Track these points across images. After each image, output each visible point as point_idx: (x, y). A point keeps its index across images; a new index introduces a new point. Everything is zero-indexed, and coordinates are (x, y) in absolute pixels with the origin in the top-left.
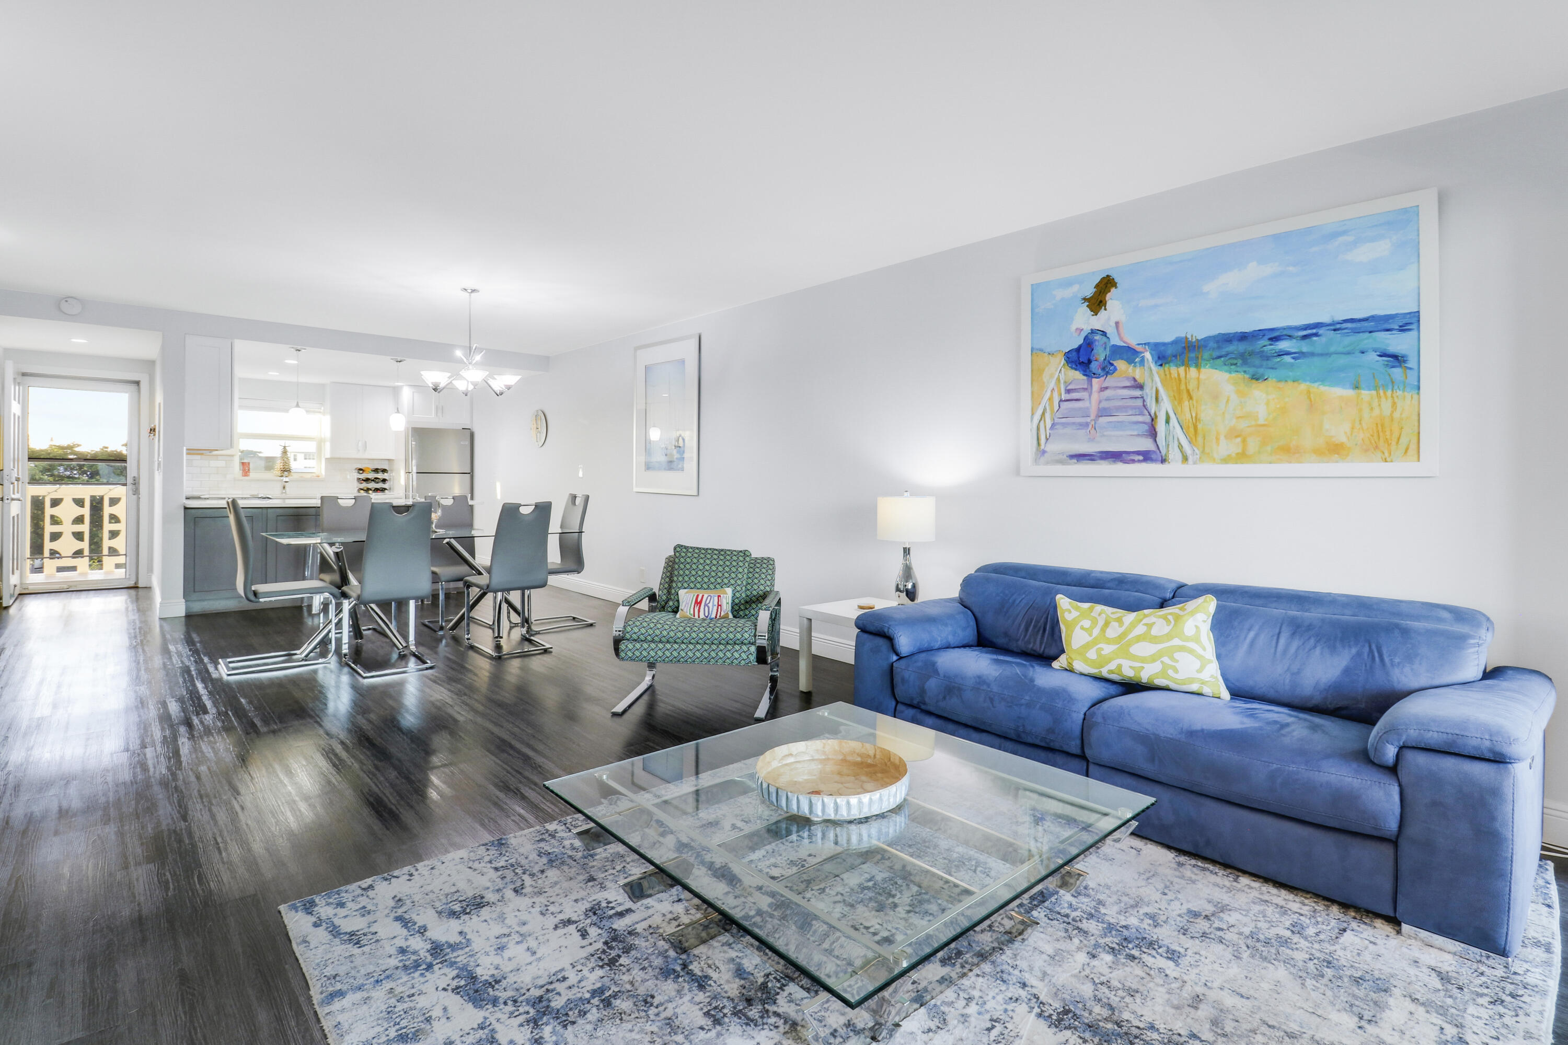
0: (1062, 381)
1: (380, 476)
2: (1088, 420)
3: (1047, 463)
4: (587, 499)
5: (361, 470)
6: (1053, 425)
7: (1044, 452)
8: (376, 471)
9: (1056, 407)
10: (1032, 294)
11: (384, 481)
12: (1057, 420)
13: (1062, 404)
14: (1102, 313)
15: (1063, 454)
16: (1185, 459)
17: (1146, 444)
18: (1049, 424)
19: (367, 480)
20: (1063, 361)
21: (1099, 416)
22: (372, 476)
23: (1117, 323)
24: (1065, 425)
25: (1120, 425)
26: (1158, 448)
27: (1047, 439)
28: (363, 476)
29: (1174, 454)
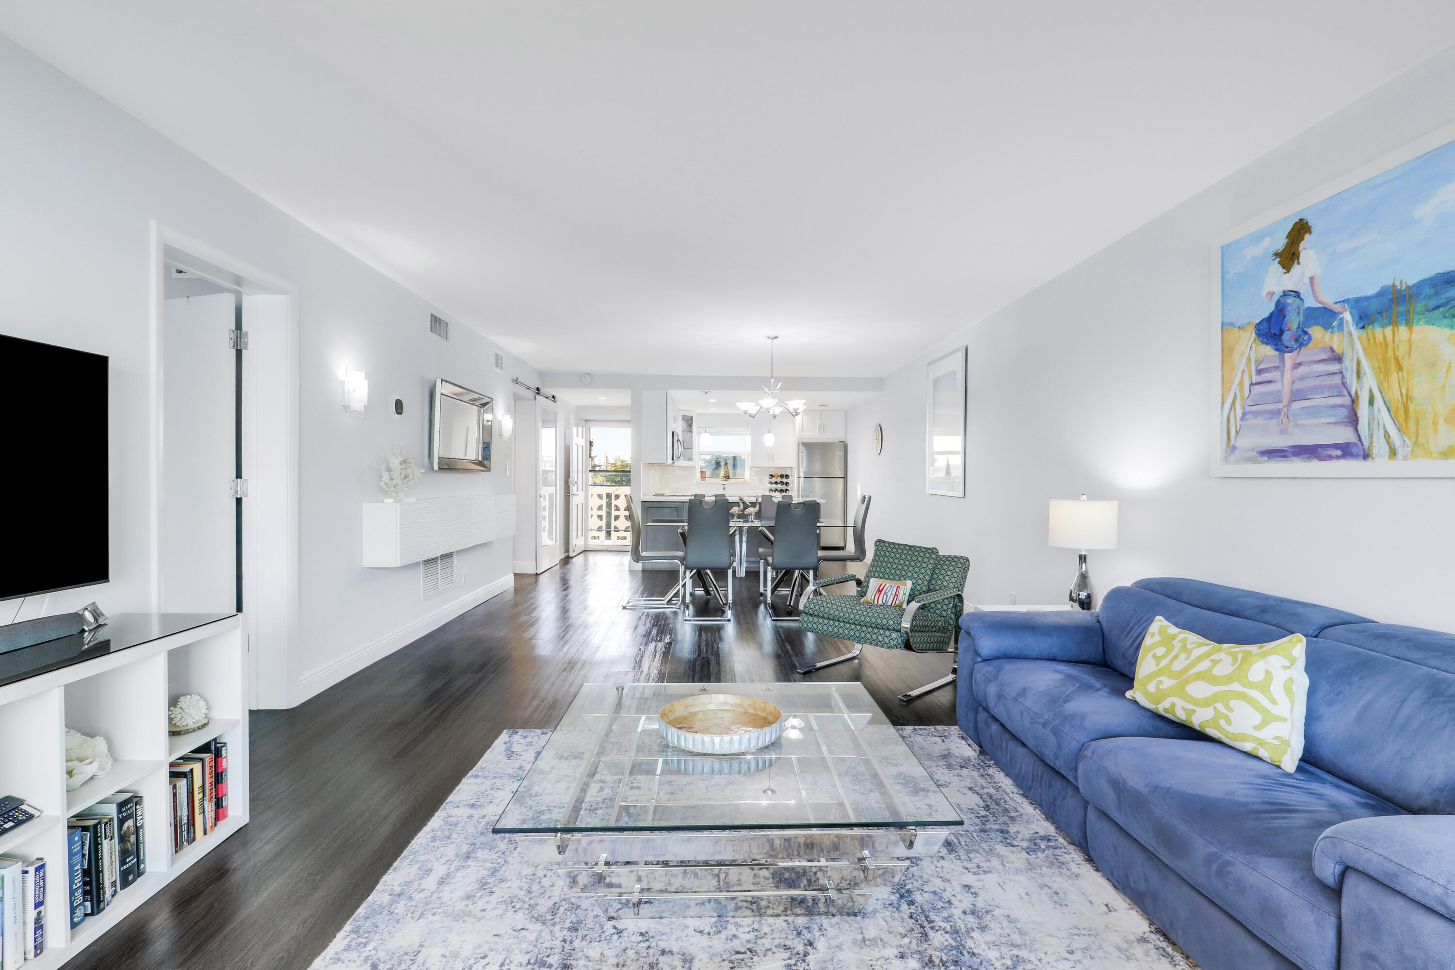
0: (1253, 360)
1: (785, 480)
2: (1280, 406)
3: (1237, 462)
4: (870, 497)
5: (772, 476)
6: (1244, 414)
7: (1234, 448)
8: (782, 476)
9: (1247, 393)
10: (1222, 258)
11: (787, 483)
12: (1248, 409)
13: (1252, 387)
14: (1296, 269)
15: (1253, 449)
16: (1393, 453)
17: (1345, 435)
18: (1239, 415)
19: (776, 483)
20: (1254, 335)
21: (1292, 400)
22: (779, 480)
23: (1312, 279)
24: (1256, 414)
25: (1314, 412)
26: (1360, 439)
27: (1237, 432)
28: (774, 480)
29: (1379, 447)
